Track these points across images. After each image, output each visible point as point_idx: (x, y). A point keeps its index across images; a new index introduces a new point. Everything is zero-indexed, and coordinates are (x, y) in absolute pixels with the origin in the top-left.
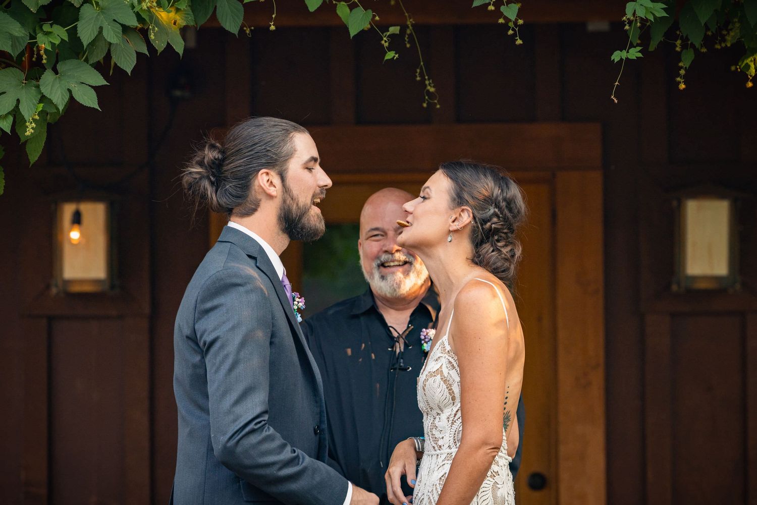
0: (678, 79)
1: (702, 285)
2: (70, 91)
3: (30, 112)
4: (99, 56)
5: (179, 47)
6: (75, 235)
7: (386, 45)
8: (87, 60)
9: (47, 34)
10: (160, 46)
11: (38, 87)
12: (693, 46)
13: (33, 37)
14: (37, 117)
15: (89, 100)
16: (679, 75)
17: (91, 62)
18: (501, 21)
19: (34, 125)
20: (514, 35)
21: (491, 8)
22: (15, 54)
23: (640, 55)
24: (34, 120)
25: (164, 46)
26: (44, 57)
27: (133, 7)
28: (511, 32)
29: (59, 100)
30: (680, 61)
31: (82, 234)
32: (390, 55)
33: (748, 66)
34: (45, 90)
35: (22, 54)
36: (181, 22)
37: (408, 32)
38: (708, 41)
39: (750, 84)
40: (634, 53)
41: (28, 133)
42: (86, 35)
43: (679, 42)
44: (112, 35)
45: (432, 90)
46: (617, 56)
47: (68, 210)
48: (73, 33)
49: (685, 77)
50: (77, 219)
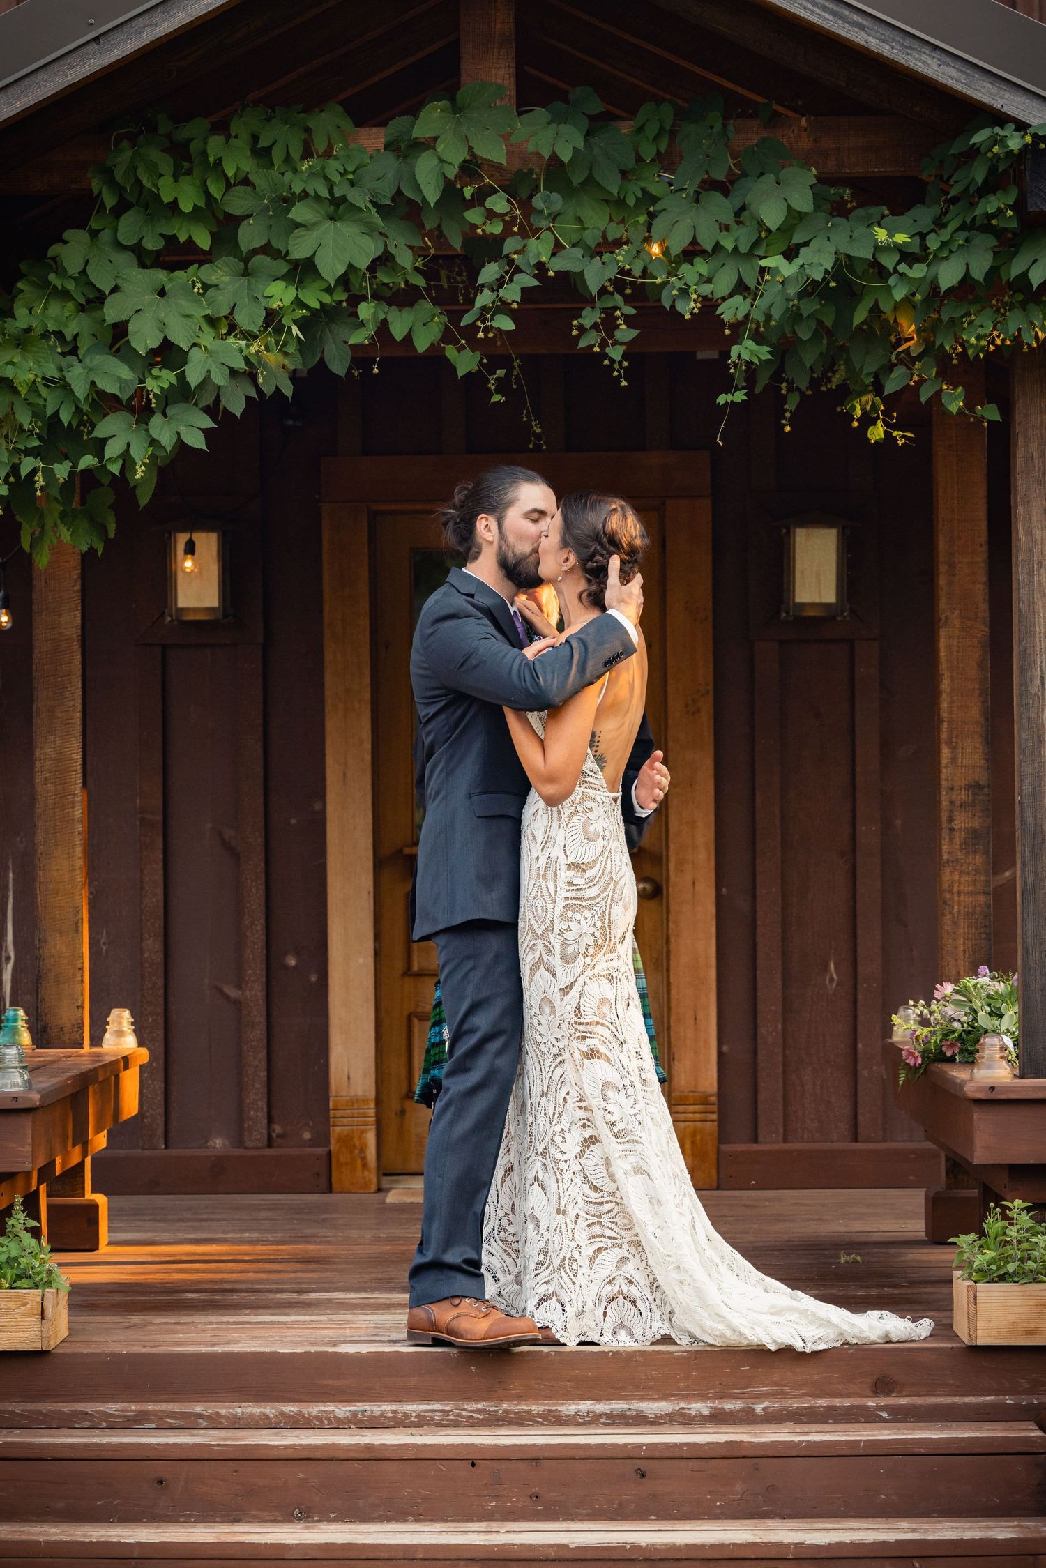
0: (784, 422)
1: (811, 613)
2: (178, 433)
3: (140, 454)
4: (208, 400)
5: (288, 391)
6: (188, 564)
7: (493, 388)
8: (196, 404)
9: (156, 378)
10: (268, 389)
11: (147, 430)
12: (798, 389)
13: (142, 381)
14: (147, 461)
15: (197, 441)
16: (784, 418)
17: (201, 406)
18: (606, 362)
19: (143, 468)
20: (619, 376)
21: (597, 349)
22: (124, 397)
23: (745, 398)
24: (144, 464)
25: (273, 389)
26: (153, 401)
27: (241, 351)
28: (616, 374)
29: (167, 440)
30: (786, 403)
31: (194, 564)
32: (497, 398)
33: (854, 408)
34: (154, 433)
35: (131, 398)
36: (291, 367)
37: (515, 373)
38: (814, 383)
39: (856, 424)
40: (739, 396)
41: (137, 477)
42: (194, 378)
43: (784, 385)
44: (219, 378)
45: (538, 431)
46: (722, 399)
47: (182, 539)
48: (182, 377)
49: (790, 419)
50: (190, 549)
